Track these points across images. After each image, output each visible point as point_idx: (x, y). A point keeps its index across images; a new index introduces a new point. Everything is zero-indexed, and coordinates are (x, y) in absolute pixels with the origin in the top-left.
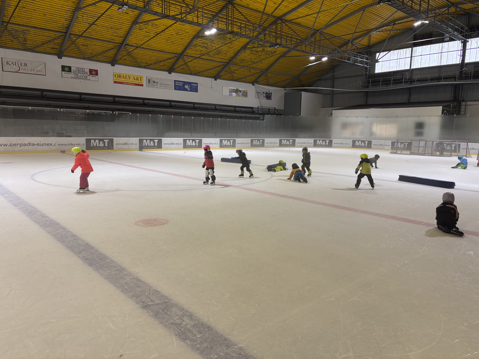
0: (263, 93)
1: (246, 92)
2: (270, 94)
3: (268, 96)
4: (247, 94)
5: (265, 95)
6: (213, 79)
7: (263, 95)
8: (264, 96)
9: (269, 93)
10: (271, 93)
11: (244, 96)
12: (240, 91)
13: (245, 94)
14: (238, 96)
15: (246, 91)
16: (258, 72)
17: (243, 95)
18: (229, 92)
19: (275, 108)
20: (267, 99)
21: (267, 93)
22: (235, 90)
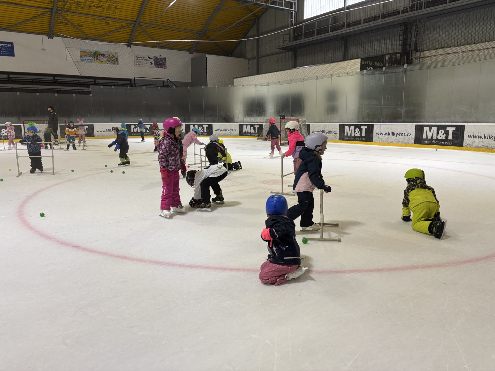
0: (149, 57)
1: (114, 57)
2: (163, 60)
3: (160, 63)
4: (117, 59)
5: (153, 62)
6: (45, 37)
7: (149, 62)
8: (151, 63)
9: (160, 58)
10: (165, 59)
11: (112, 62)
12: (103, 55)
13: (114, 60)
14: (99, 62)
15: (114, 55)
16: (124, 25)
17: (109, 61)
18: (81, 56)
19: (168, 79)
20: (158, 67)
21: (156, 59)
22: (92, 54)
